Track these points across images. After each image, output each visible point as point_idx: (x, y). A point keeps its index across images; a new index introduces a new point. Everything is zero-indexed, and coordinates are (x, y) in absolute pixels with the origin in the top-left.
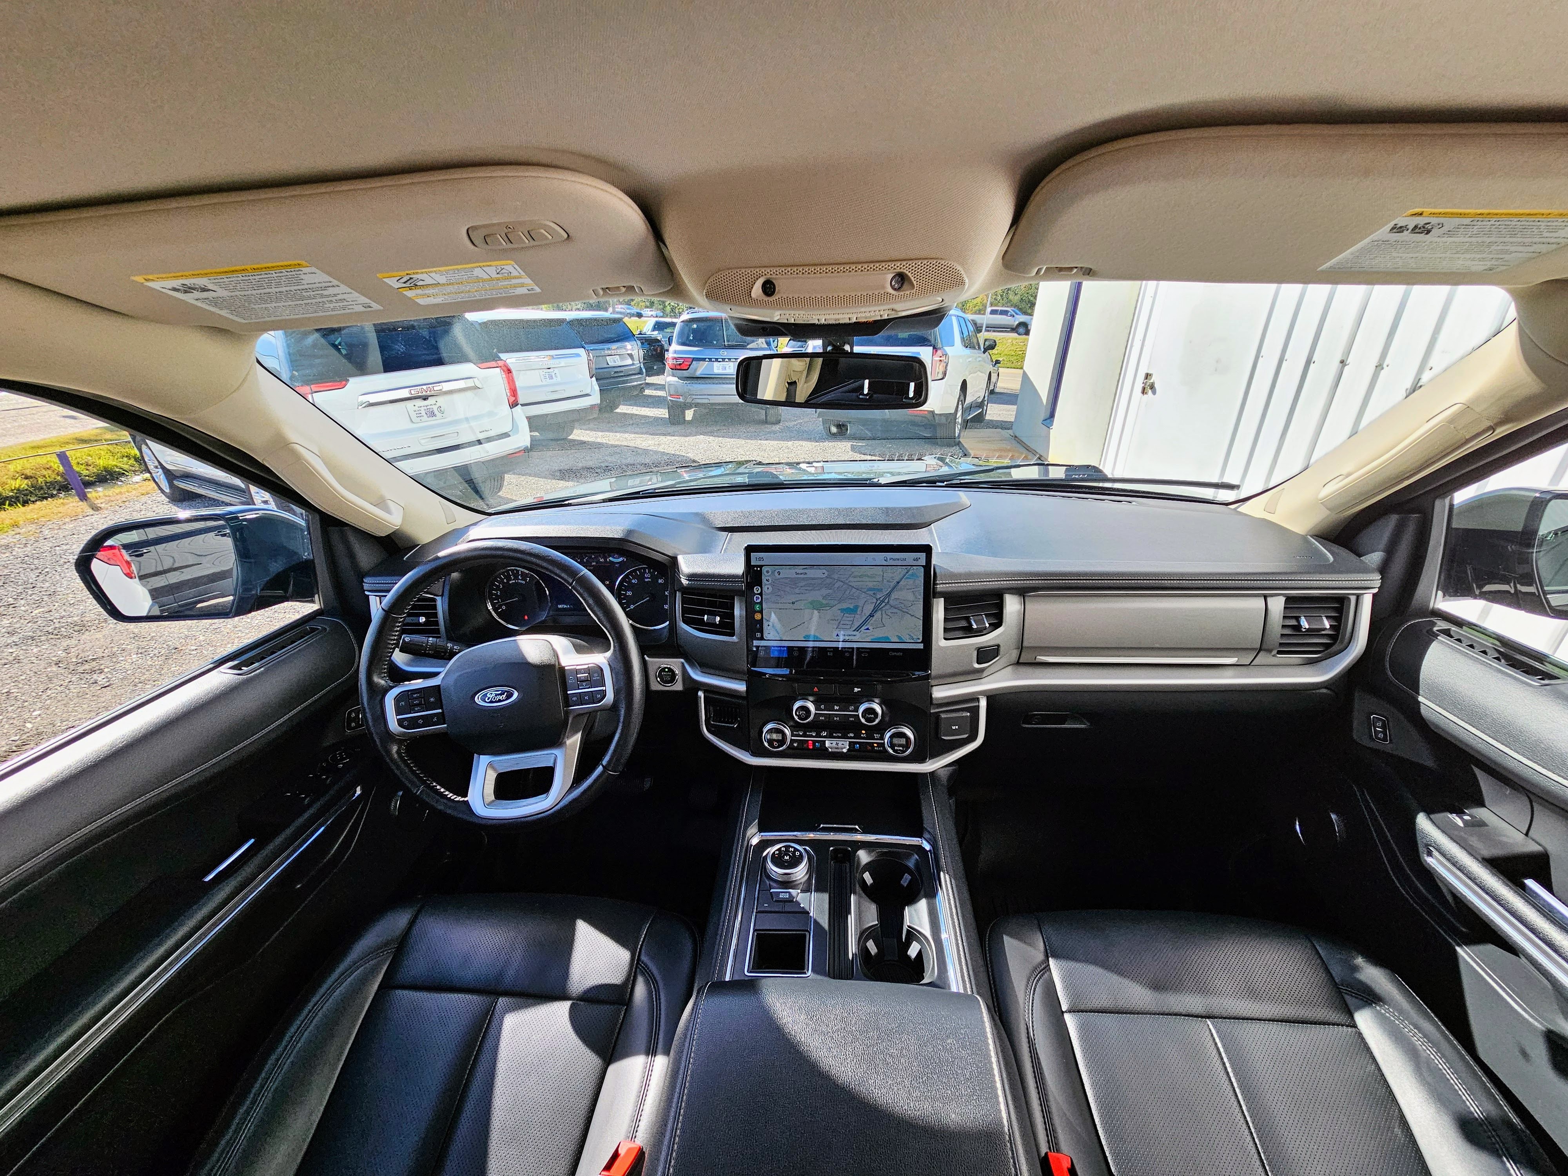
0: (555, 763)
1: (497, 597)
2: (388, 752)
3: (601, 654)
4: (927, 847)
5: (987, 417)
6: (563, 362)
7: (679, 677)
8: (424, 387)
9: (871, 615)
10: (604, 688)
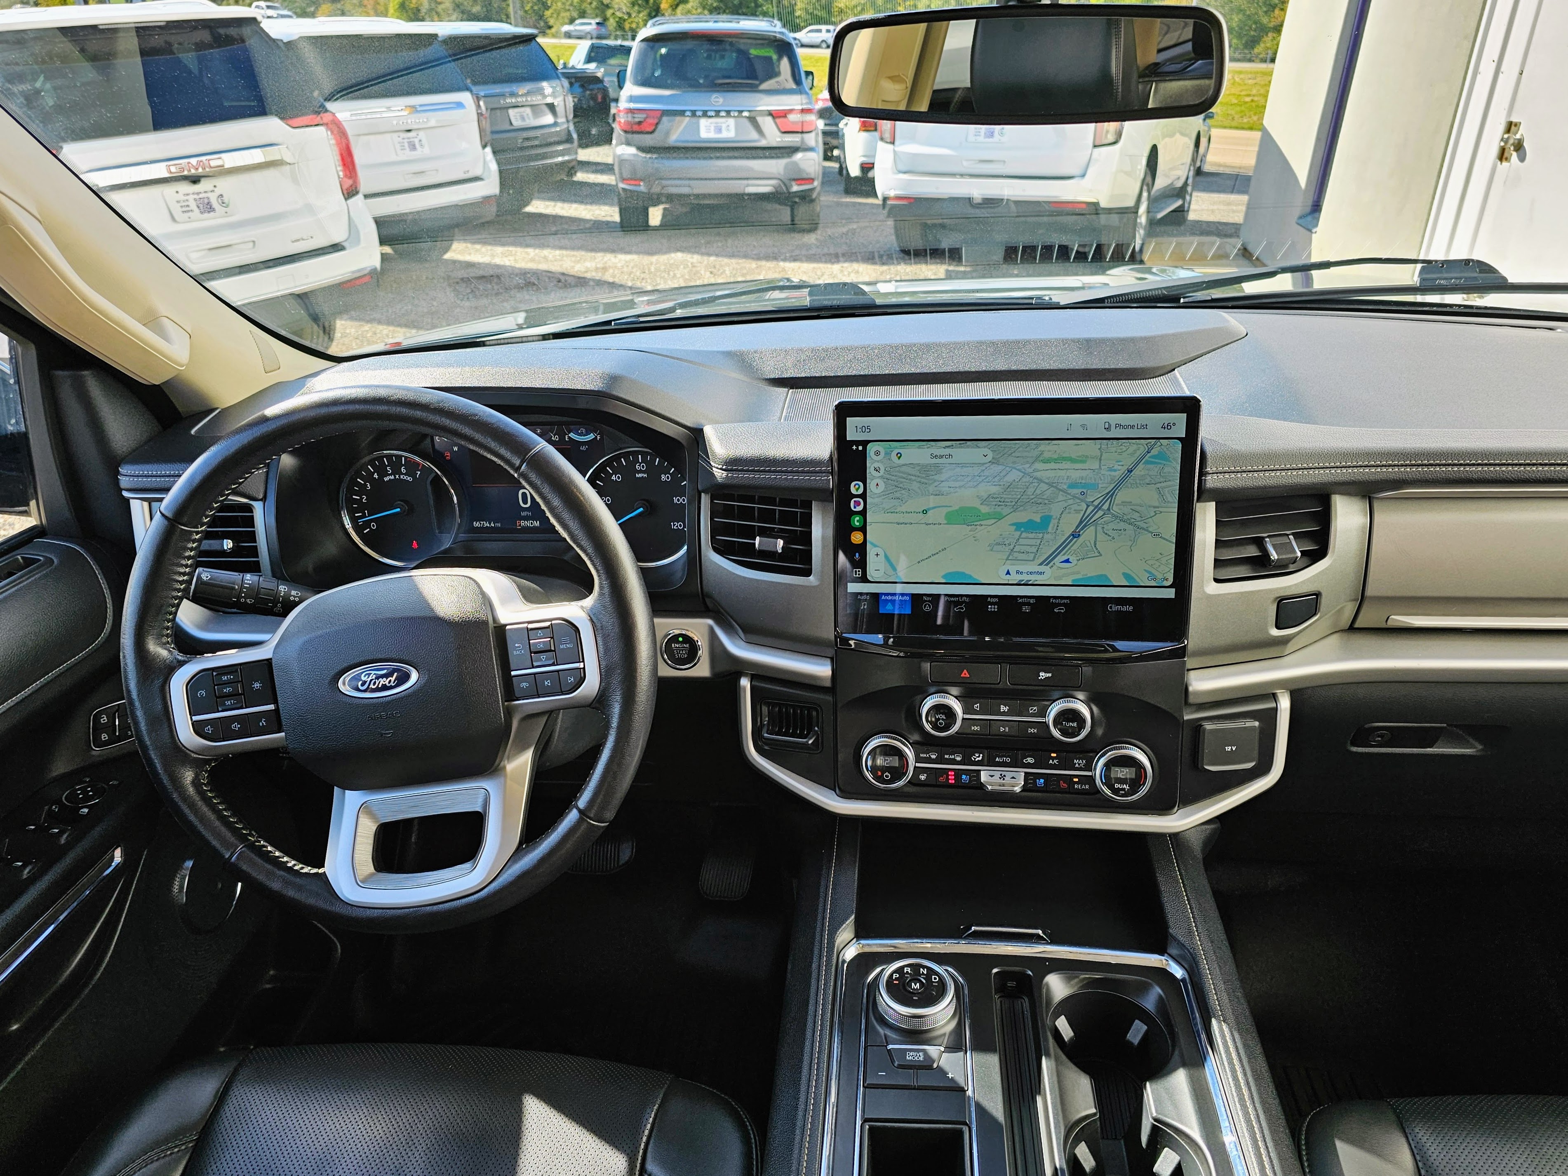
0: (486, 803)
1: (362, 507)
2: (176, 781)
3: (574, 604)
4: (1178, 972)
5: (1192, 216)
6: (433, 119)
7: (704, 653)
8: (194, 161)
9: (1075, 535)
10: (582, 665)
